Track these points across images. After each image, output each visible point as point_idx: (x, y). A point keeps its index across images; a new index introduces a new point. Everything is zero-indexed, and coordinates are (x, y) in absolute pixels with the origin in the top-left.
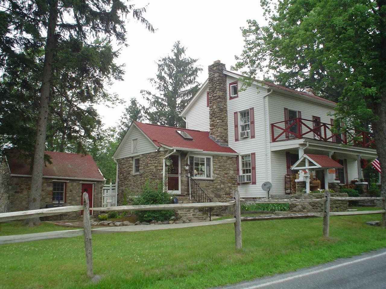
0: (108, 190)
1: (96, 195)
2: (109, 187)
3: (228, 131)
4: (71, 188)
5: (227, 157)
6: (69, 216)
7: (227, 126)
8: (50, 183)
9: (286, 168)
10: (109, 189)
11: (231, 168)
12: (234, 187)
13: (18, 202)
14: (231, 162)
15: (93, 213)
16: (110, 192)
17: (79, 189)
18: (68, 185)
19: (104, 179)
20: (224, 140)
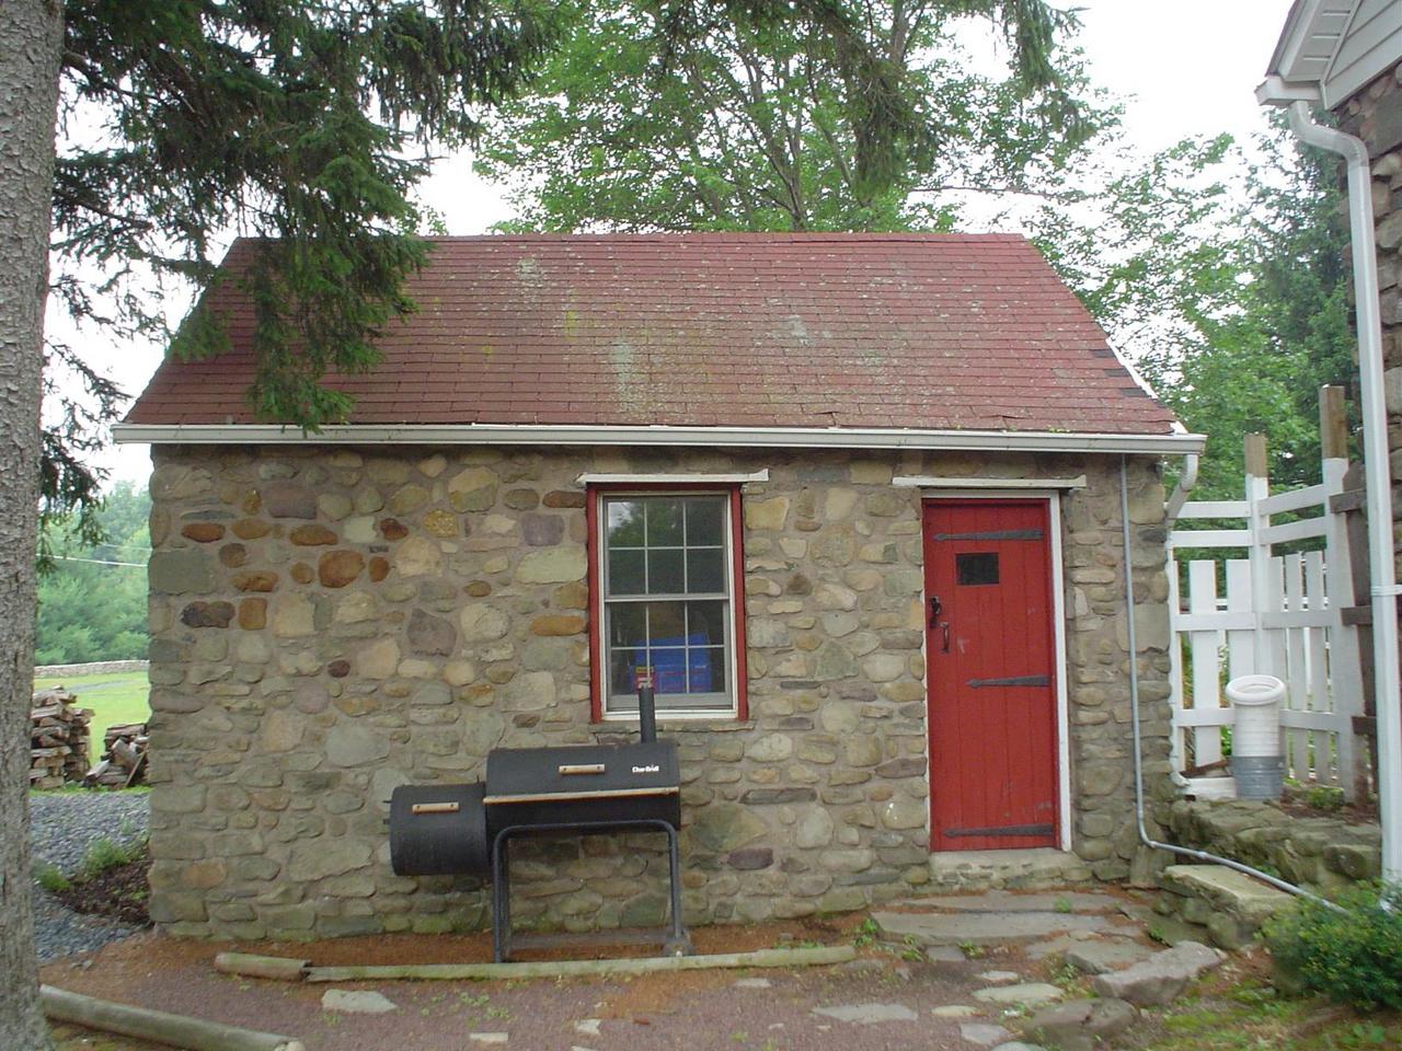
0: (1232, 565)
1: (1094, 624)
2: (1240, 524)
4: (795, 546)
6: (788, 865)
8: (560, 500)
10: (1242, 553)
13: (220, 721)
15: (1077, 827)
16: (1253, 579)
17: (890, 557)
18: (757, 515)
19: (1178, 427)
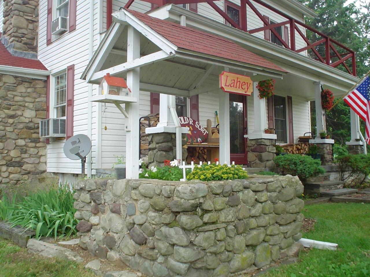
3: (37, 27)
5: (16, 77)
7: (37, 16)
9: (149, 103)
11: (27, 104)
12: (35, 147)
14: (29, 90)
20: (25, 44)
